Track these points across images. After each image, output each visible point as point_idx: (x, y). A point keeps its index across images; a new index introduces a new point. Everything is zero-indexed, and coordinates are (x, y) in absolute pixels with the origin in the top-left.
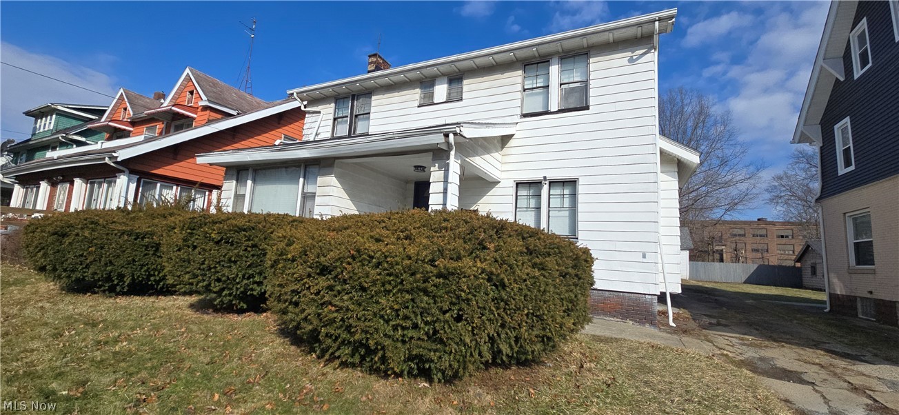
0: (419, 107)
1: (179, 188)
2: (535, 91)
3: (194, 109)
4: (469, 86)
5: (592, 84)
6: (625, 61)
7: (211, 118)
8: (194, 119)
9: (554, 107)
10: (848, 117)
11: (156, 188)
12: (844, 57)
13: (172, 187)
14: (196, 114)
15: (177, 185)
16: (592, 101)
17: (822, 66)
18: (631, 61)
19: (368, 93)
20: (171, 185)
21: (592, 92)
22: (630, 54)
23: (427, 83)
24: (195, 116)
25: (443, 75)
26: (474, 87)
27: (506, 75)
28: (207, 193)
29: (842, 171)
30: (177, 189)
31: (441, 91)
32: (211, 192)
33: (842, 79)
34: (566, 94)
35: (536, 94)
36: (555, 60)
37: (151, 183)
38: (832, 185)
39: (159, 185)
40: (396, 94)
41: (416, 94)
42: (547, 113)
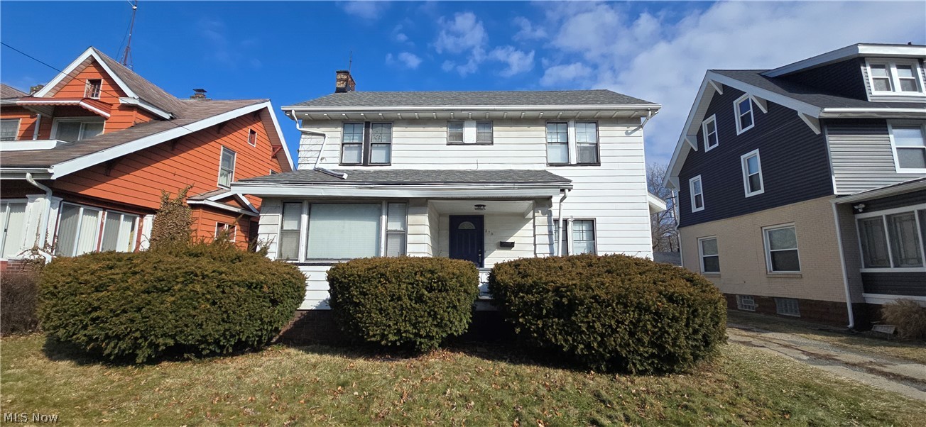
0: (448, 144)
1: (106, 213)
2: (554, 145)
3: (108, 106)
4: (500, 133)
5: (601, 146)
6: (623, 133)
7: (138, 121)
8: (106, 118)
9: (573, 161)
10: (700, 176)
11: (78, 213)
12: (697, 136)
13: (98, 212)
14: (109, 112)
15: (104, 210)
16: (602, 159)
17: (685, 140)
18: (627, 134)
19: (388, 122)
20: (96, 209)
21: (602, 153)
22: (626, 128)
23: (455, 123)
24: (108, 115)
25: (473, 119)
26: (503, 134)
27: (532, 128)
28: (138, 219)
29: (694, 210)
30: (104, 214)
31: (470, 133)
32: (142, 217)
33: (696, 150)
34: (582, 151)
35: (557, 147)
36: (571, 123)
37: (73, 207)
38: (687, 218)
39: (82, 209)
40: (421, 129)
41: (443, 132)
42: (568, 164)
